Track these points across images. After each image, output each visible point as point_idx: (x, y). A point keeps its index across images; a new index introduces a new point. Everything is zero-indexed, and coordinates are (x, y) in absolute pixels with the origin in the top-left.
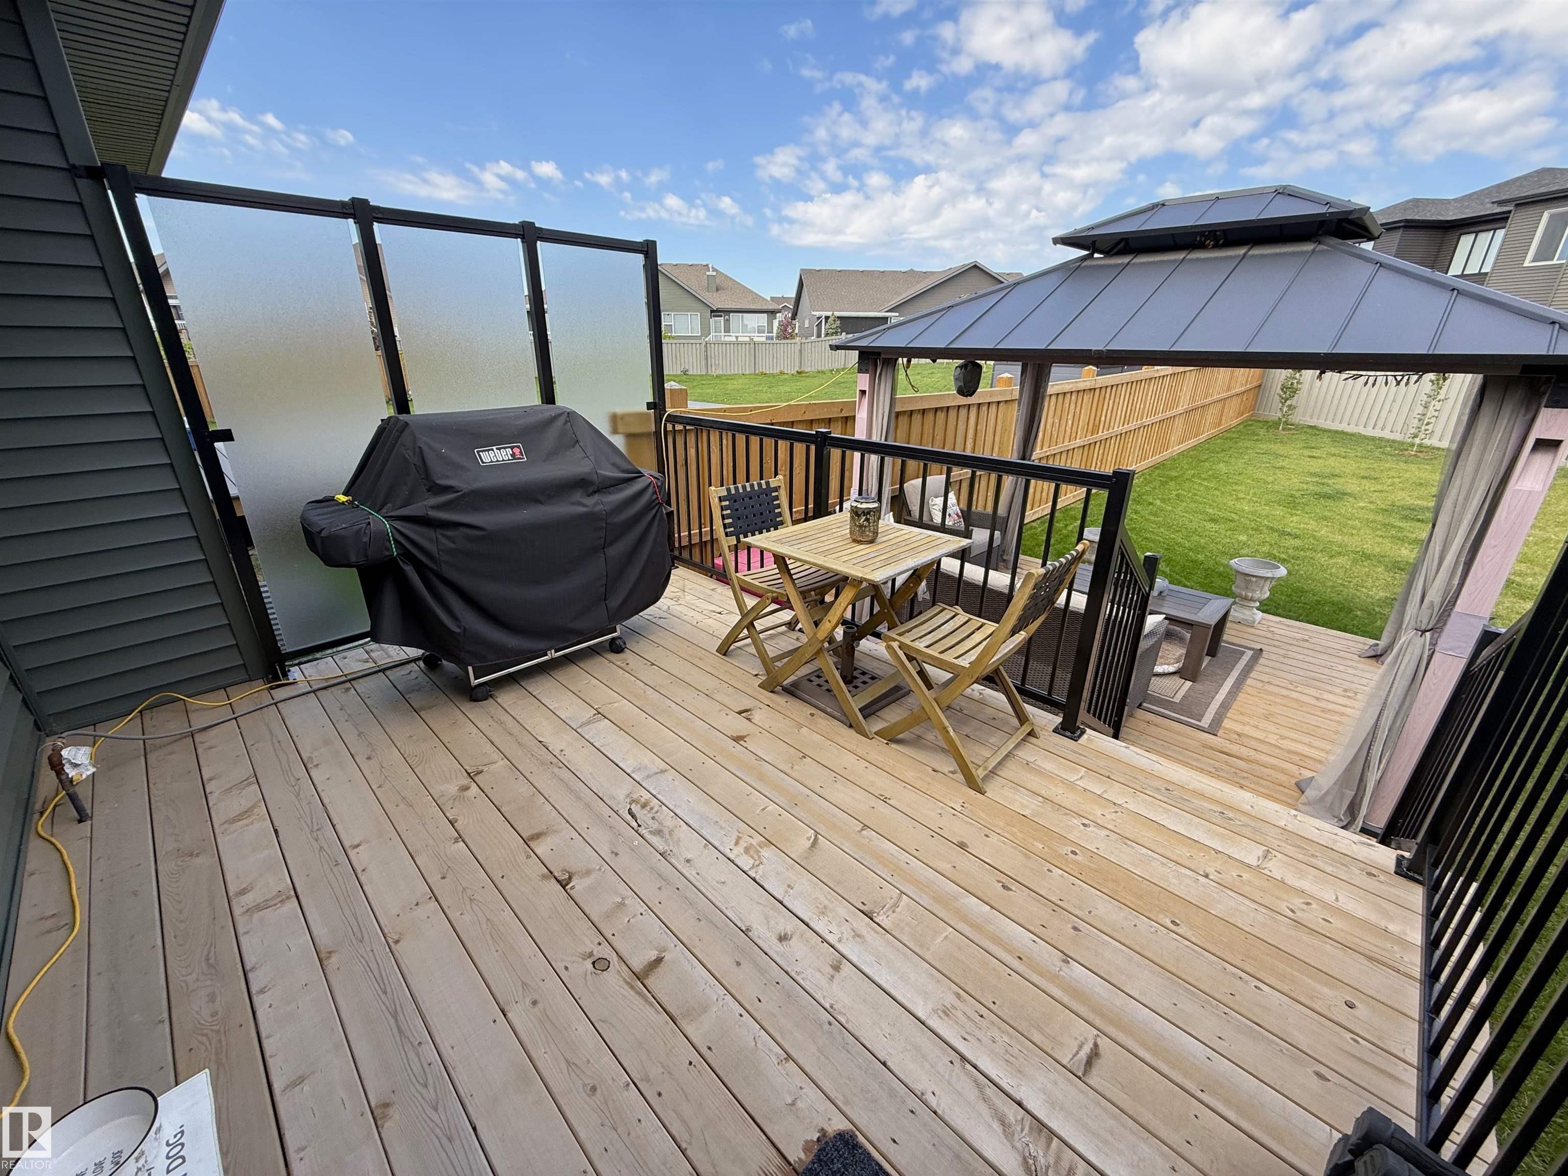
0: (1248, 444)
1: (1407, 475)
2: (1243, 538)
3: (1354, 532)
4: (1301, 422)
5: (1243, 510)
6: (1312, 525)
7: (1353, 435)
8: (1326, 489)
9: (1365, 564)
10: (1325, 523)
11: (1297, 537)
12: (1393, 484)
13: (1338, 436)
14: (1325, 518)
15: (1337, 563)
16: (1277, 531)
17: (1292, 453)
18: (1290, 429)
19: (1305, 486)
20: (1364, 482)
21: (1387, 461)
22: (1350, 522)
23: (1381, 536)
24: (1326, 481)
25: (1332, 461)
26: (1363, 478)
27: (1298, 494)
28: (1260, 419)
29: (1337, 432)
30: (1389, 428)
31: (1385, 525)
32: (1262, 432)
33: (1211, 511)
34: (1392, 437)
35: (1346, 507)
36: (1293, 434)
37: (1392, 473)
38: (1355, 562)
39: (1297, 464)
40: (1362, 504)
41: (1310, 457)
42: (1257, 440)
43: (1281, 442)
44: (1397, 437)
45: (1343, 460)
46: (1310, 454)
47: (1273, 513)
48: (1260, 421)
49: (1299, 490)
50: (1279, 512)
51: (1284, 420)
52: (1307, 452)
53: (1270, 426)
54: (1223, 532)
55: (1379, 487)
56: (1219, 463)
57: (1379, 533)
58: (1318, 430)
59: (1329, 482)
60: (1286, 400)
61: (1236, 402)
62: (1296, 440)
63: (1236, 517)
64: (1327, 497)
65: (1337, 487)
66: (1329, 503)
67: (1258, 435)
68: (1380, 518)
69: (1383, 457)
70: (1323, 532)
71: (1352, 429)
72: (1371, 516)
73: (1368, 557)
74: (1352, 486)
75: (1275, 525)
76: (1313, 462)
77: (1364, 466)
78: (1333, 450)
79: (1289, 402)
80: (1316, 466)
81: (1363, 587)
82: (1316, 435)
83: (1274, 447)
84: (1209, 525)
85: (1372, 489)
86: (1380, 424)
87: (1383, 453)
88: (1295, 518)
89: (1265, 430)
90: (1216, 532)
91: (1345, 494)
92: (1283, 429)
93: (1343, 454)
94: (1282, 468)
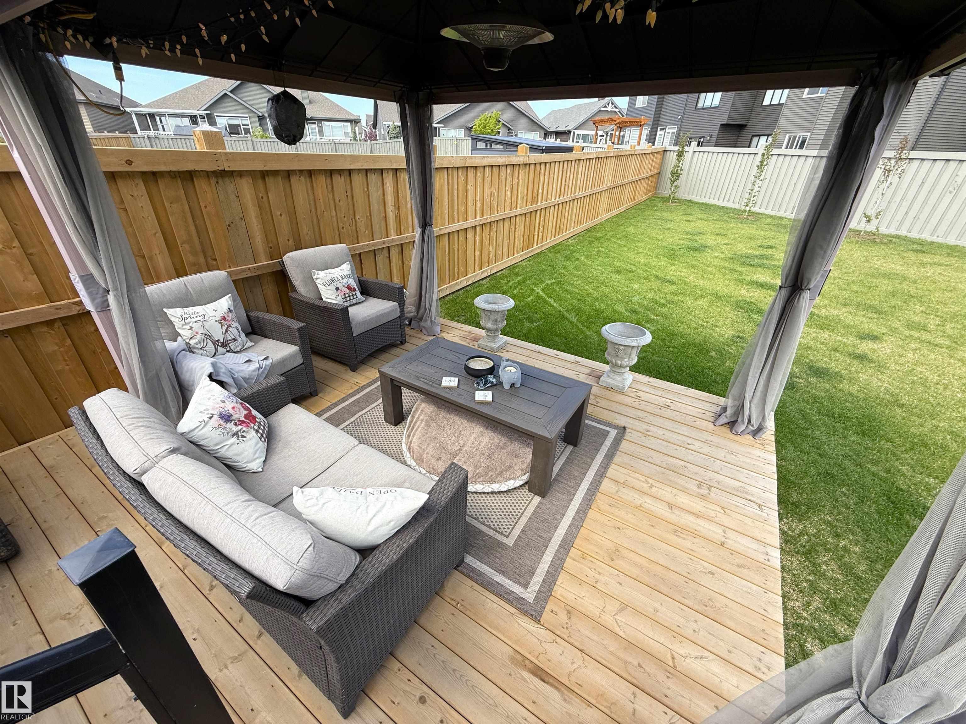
0: (650, 213)
1: (743, 232)
2: (636, 286)
3: (711, 277)
4: (683, 198)
5: (640, 262)
6: (684, 273)
7: (712, 205)
8: (695, 244)
9: (718, 304)
10: (692, 270)
11: (673, 283)
12: (735, 239)
13: (704, 206)
14: (693, 267)
15: (699, 305)
16: (661, 278)
17: (676, 218)
18: (676, 202)
19: (682, 242)
20: (718, 237)
21: (731, 223)
22: (709, 269)
23: (729, 279)
24: (695, 237)
25: (700, 224)
26: (717, 234)
27: (677, 248)
28: (659, 196)
29: (702, 204)
30: (731, 201)
31: (731, 270)
32: (660, 204)
33: (618, 264)
34: (733, 206)
35: (707, 257)
36: (678, 206)
37: (735, 231)
38: (711, 303)
39: (678, 226)
40: (716, 254)
41: (686, 221)
42: (656, 210)
43: (670, 211)
44: (736, 206)
45: (706, 222)
46: (686, 219)
47: (660, 264)
48: (659, 198)
49: (678, 245)
50: (663, 262)
51: (672, 196)
52: (685, 218)
53: (665, 201)
54: (624, 281)
55: (726, 241)
56: (630, 226)
57: (727, 277)
58: (692, 203)
59: (697, 238)
60: (674, 182)
61: (644, 184)
62: (680, 209)
63: (634, 268)
64: (695, 249)
65: (702, 242)
66: (696, 254)
67: (657, 206)
68: (727, 265)
69: (729, 220)
70: (691, 278)
71: (711, 202)
72: (722, 263)
73: (719, 298)
74: (710, 240)
75: (660, 274)
76: (688, 225)
77: (718, 226)
78: (700, 216)
79: (675, 184)
80: (689, 227)
81: (716, 326)
82: (690, 206)
83: (666, 215)
84: (614, 276)
85: (723, 243)
86: (727, 198)
87: (728, 217)
88: (673, 268)
89: (661, 203)
90: (618, 282)
91: (706, 247)
92: (672, 203)
93: (706, 218)
94: (669, 229)
